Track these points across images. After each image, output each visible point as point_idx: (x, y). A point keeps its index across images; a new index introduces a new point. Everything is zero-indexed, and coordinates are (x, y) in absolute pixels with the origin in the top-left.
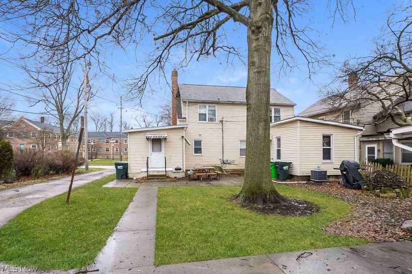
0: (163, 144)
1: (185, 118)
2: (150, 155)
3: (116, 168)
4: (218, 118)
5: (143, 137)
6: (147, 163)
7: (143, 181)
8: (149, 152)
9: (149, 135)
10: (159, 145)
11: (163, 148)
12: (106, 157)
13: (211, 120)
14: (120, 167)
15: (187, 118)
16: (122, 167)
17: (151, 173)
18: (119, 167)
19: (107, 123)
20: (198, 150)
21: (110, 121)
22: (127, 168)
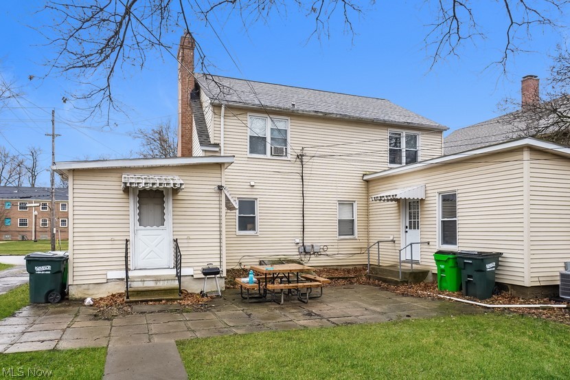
0: (169, 206)
1: (217, 145)
2: (131, 234)
3: (31, 271)
4: (293, 147)
5: (112, 186)
6: (126, 257)
7: (115, 311)
8: (131, 225)
9: (130, 178)
10: (158, 208)
11: (169, 217)
12: (19, 238)
13: (278, 152)
14: (44, 268)
15: (222, 145)
16: (49, 268)
17: (136, 285)
18: (39, 269)
19: (24, 171)
20: (247, 223)
21: (30, 166)
22: (66, 269)
